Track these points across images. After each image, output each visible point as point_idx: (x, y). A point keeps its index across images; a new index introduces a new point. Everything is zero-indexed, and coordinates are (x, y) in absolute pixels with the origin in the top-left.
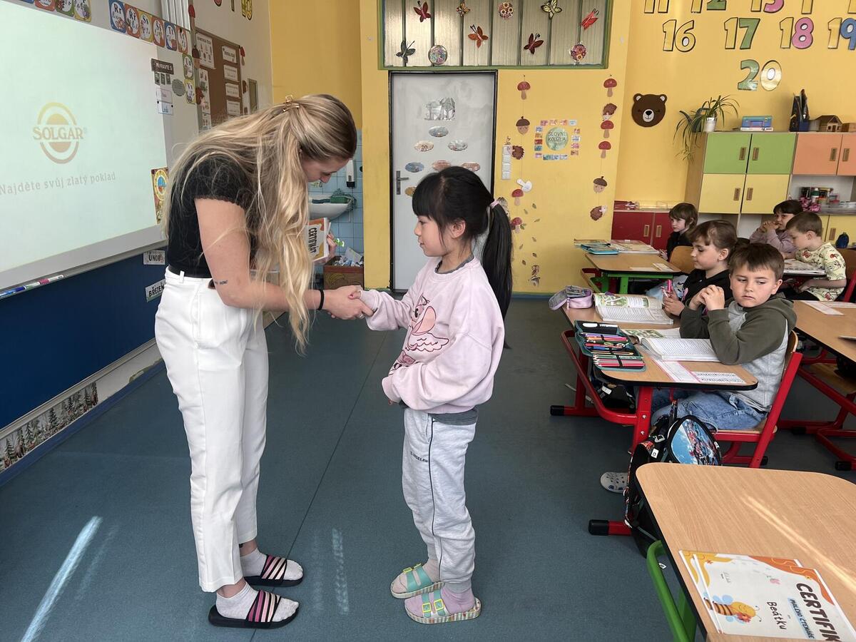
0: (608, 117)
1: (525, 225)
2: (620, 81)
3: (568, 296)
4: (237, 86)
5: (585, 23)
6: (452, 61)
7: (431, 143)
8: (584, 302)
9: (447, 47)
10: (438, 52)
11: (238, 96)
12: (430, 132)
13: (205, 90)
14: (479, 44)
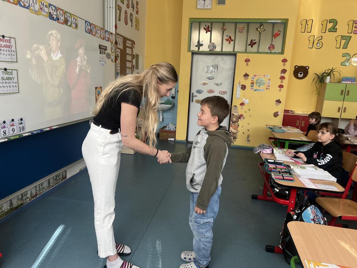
0: (283, 75)
1: (245, 117)
2: (289, 60)
3: (262, 148)
4: (131, 56)
5: (275, 36)
6: (218, 49)
7: (207, 82)
8: (269, 151)
9: (216, 44)
10: (212, 46)
11: (131, 60)
12: (207, 78)
13: (118, 57)
14: (229, 43)
